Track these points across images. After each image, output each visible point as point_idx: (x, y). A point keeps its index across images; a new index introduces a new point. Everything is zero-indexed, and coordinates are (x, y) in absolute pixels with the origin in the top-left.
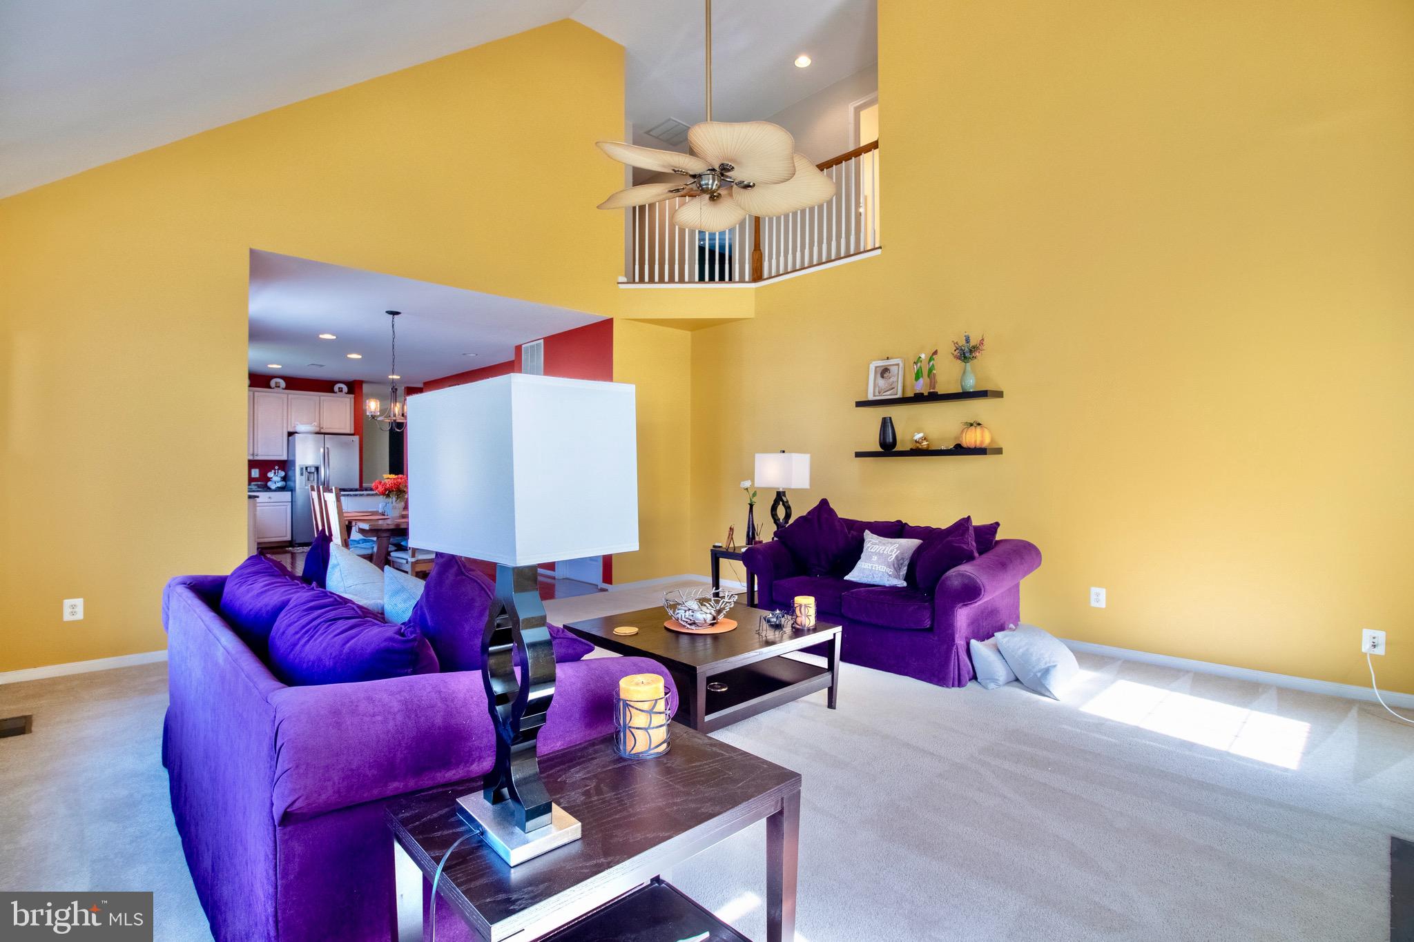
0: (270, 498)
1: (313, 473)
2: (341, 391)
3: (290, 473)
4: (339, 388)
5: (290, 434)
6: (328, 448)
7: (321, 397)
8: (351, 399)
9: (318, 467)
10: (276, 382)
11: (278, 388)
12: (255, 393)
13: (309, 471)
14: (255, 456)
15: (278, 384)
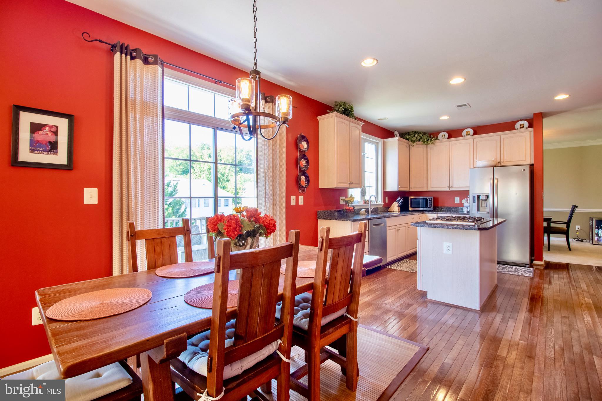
2: (523, 127)
4: (520, 125)
6: (497, 179)
7: (501, 136)
8: (530, 132)
9: (488, 195)
10: (466, 132)
11: (468, 136)
12: (450, 142)
13: (481, 199)
14: (450, 188)
15: (468, 133)
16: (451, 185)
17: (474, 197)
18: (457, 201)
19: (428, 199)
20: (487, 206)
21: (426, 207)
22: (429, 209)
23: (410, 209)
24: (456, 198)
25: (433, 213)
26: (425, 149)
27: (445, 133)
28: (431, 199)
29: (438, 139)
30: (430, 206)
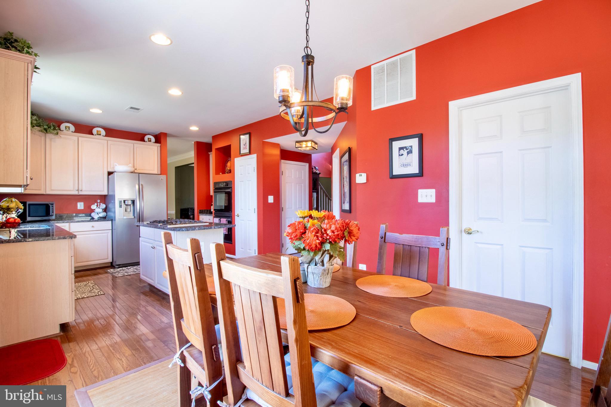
0: (93, 227)
1: (130, 205)
2: (150, 141)
3: (110, 206)
4: (148, 139)
5: (110, 174)
6: (142, 185)
7: (134, 144)
8: (157, 147)
9: (134, 200)
10: (97, 131)
11: (100, 136)
12: (80, 138)
13: (126, 204)
14: (80, 191)
15: (99, 132)
16: (80, 189)
17: (120, 202)
18: (80, 205)
19: (51, 206)
20: (130, 211)
21: (48, 214)
22: (50, 218)
23: (29, 218)
24: (78, 203)
25: (63, 223)
26: (43, 138)
27: (71, 125)
28: (53, 204)
29: (60, 129)
30: (53, 214)
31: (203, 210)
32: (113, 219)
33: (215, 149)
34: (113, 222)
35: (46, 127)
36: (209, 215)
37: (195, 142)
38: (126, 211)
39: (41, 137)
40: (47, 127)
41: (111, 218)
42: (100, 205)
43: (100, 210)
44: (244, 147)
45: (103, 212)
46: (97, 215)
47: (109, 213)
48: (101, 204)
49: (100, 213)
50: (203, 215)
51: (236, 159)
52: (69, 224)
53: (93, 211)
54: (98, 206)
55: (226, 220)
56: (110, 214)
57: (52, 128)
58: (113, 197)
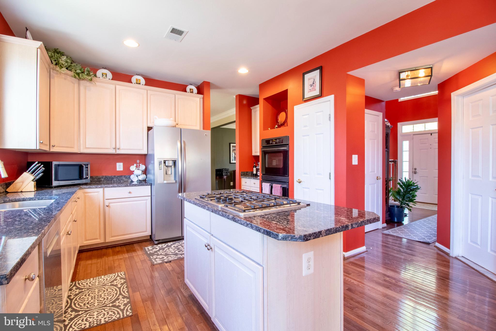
0: (130, 193)
1: (171, 166)
2: (192, 92)
3: (150, 167)
4: (190, 90)
5: (149, 129)
6: (184, 142)
7: (176, 95)
8: (200, 98)
9: (175, 161)
10: (136, 79)
11: (139, 85)
12: (117, 86)
13: (167, 165)
14: (117, 150)
15: (138, 81)
16: (118, 147)
17: (160, 163)
18: (120, 168)
19: (84, 167)
20: (171, 174)
21: (81, 177)
22: (83, 181)
23: (55, 183)
24: (118, 164)
25: (96, 188)
26: (76, 85)
27: (107, 71)
28: (88, 165)
29: (95, 76)
30: (87, 177)
31: (244, 172)
32: (153, 183)
33: (263, 99)
34: (153, 186)
35: (78, 71)
36: (253, 179)
37: (236, 96)
38: (166, 174)
39: (74, 84)
40: (81, 72)
41: (151, 183)
42: (139, 166)
43: (139, 172)
44: (311, 88)
45: (143, 174)
46: (137, 177)
47: (148, 176)
48: (141, 165)
49: (139, 175)
50: (246, 178)
51: (296, 108)
52: (104, 189)
53: (132, 172)
54: (137, 168)
55: (281, 187)
56: (150, 176)
57: (86, 73)
58: (153, 156)
